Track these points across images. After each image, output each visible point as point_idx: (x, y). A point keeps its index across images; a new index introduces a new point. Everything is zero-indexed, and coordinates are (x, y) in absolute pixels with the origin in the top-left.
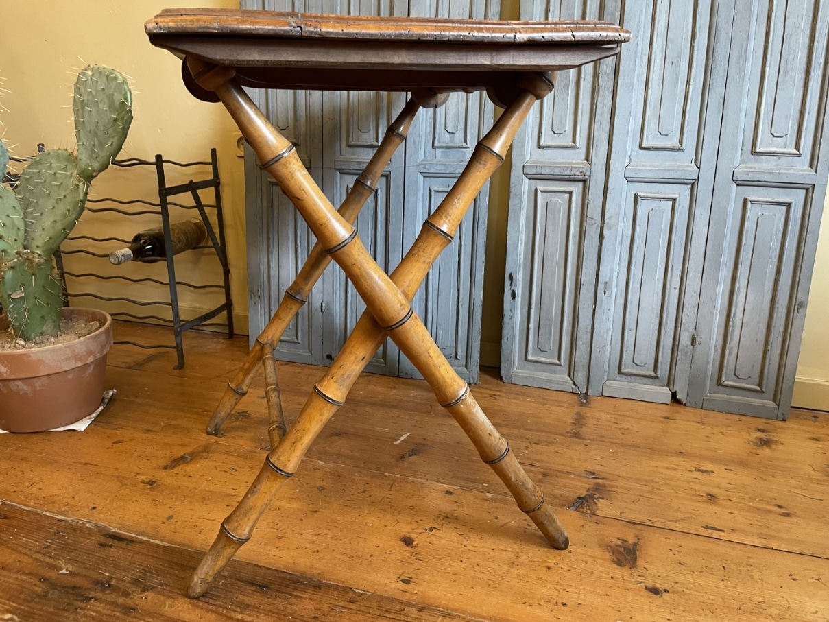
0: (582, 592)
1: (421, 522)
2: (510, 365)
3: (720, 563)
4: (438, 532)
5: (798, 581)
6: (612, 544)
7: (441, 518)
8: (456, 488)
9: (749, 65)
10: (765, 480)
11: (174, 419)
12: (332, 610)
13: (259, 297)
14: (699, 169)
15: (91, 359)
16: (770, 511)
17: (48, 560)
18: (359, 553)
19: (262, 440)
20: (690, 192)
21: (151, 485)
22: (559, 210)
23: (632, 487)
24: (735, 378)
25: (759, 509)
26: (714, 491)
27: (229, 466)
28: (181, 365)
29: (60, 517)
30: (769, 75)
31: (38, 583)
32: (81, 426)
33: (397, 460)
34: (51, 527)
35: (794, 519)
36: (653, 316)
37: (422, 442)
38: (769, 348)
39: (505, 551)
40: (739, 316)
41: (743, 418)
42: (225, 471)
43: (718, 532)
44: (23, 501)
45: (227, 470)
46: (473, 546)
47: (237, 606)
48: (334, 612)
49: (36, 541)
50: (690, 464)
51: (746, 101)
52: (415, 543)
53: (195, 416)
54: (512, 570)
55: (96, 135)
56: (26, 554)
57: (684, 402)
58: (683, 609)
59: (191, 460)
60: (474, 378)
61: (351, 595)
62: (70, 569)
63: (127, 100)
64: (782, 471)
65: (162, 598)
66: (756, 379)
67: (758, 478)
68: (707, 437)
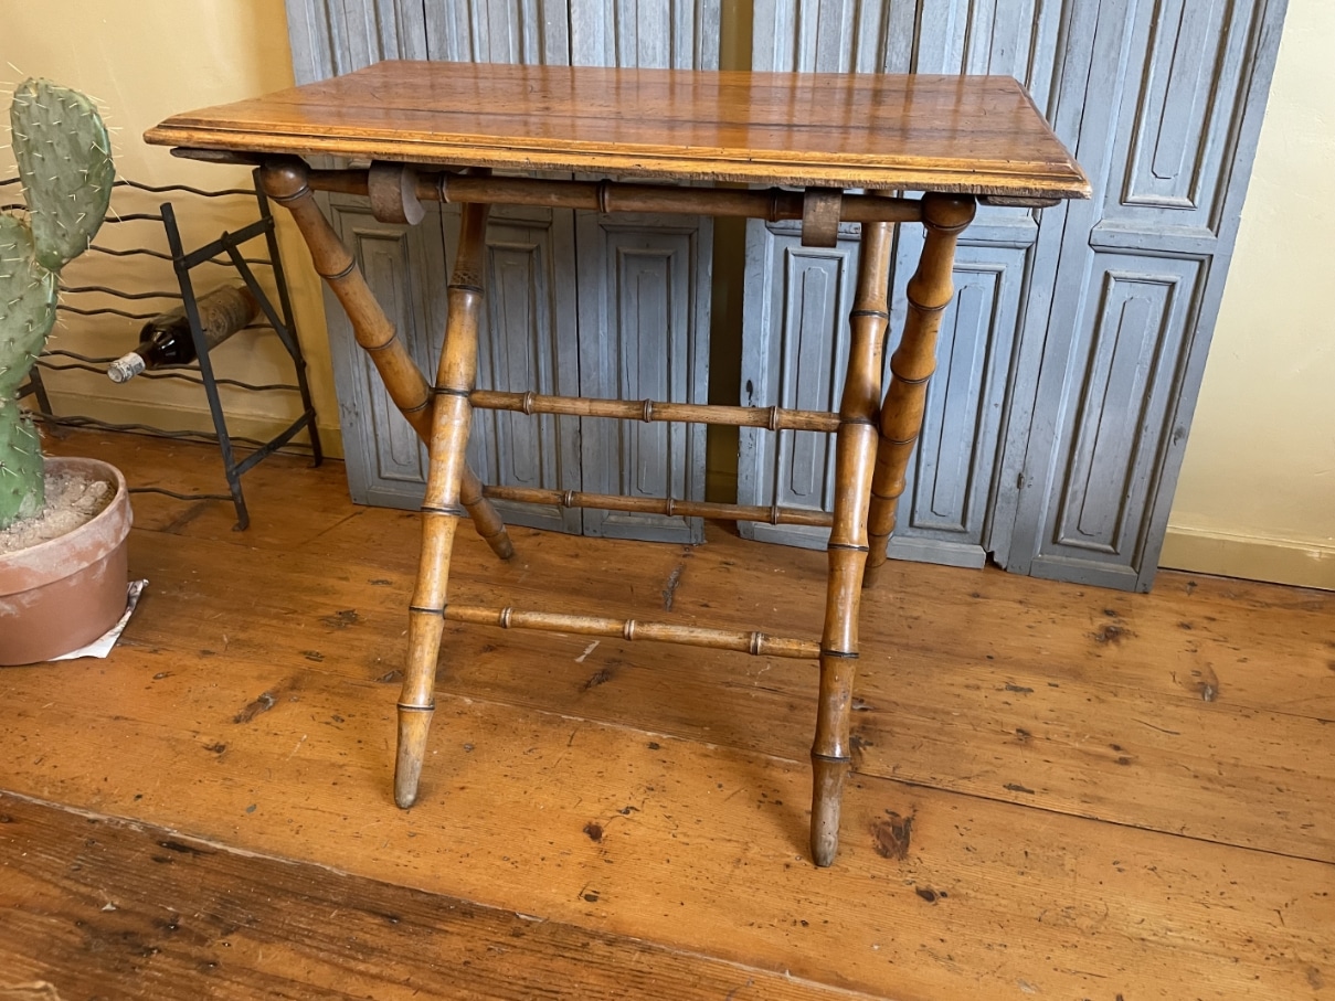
0: (831, 903)
1: (614, 799)
3: (1022, 846)
4: (637, 814)
5: (1125, 873)
6: (878, 822)
7: (642, 790)
8: (665, 737)
9: (1124, 59)
10: (1102, 701)
11: (243, 628)
12: (490, 949)
13: (357, 414)
14: (1039, 226)
15: (101, 554)
16: (1101, 757)
17: (83, 889)
18: (525, 855)
19: (379, 662)
20: (1023, 260)
21: (219, 751)
22: (823, 285)
23: (914, 722)
24: (1078, 533)
25: (1087, 754)
26: (1029, 724)
27: (333, 713)
28: (244, 523)
29: (91, 816)
30: (1154, 78)
31: (73, 928)
32: (102, 649)
33: (580, 691)
34: (78, 832)
35: (1133, 769)
36: (963, 445)
37: (617, 656)
38: (1130, 494)
39: (730, 840)
40: (1089, 446)
41: (1088, 591)
42: (327, 723)
43: (1025, 794)
44: (31, 789)
45: (330, 720)
46: (685, 835)
47: (357, 952)
48: (492, 953)
49: (61, 858)
50: (1000, 676)
51: (1116, 118)
52: (604, 835)
53: (274, 622)
54: (737, 872)
55: (57, 198)
56: (49, 882)
57: (1004, 567)
58: (964, 923)
59: (275, 703)
60: (696, 536)
61: (515, 924)
62: (117, 903)
63: (101, 146)
64: (1129, 684)
65: (253, 944)
66: (1110, 538)
67: (1093, 698)
68: (1030, 627)
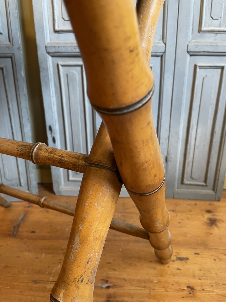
2: (59, 184)
14: (165, 44)
20: (160, 62)
22: (76, 79)
24: (191, 179)
38: (211, 161)
40: (193, 143)
41: (197, 202)
66: (203, 179)
67: (216, 259)
68: (179, 223)
